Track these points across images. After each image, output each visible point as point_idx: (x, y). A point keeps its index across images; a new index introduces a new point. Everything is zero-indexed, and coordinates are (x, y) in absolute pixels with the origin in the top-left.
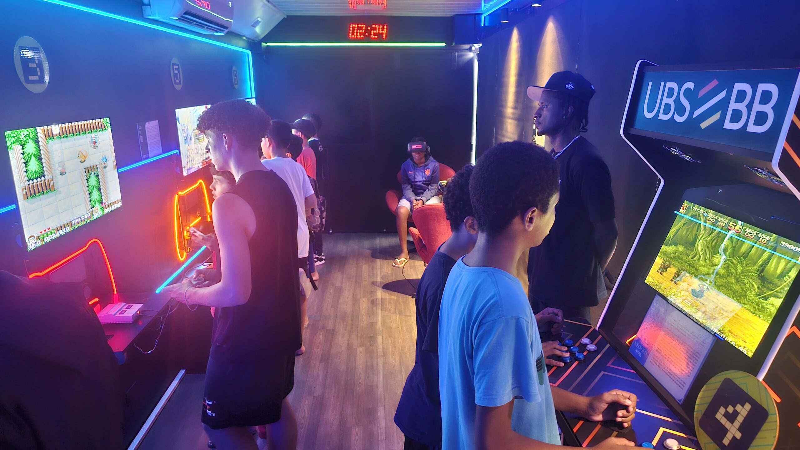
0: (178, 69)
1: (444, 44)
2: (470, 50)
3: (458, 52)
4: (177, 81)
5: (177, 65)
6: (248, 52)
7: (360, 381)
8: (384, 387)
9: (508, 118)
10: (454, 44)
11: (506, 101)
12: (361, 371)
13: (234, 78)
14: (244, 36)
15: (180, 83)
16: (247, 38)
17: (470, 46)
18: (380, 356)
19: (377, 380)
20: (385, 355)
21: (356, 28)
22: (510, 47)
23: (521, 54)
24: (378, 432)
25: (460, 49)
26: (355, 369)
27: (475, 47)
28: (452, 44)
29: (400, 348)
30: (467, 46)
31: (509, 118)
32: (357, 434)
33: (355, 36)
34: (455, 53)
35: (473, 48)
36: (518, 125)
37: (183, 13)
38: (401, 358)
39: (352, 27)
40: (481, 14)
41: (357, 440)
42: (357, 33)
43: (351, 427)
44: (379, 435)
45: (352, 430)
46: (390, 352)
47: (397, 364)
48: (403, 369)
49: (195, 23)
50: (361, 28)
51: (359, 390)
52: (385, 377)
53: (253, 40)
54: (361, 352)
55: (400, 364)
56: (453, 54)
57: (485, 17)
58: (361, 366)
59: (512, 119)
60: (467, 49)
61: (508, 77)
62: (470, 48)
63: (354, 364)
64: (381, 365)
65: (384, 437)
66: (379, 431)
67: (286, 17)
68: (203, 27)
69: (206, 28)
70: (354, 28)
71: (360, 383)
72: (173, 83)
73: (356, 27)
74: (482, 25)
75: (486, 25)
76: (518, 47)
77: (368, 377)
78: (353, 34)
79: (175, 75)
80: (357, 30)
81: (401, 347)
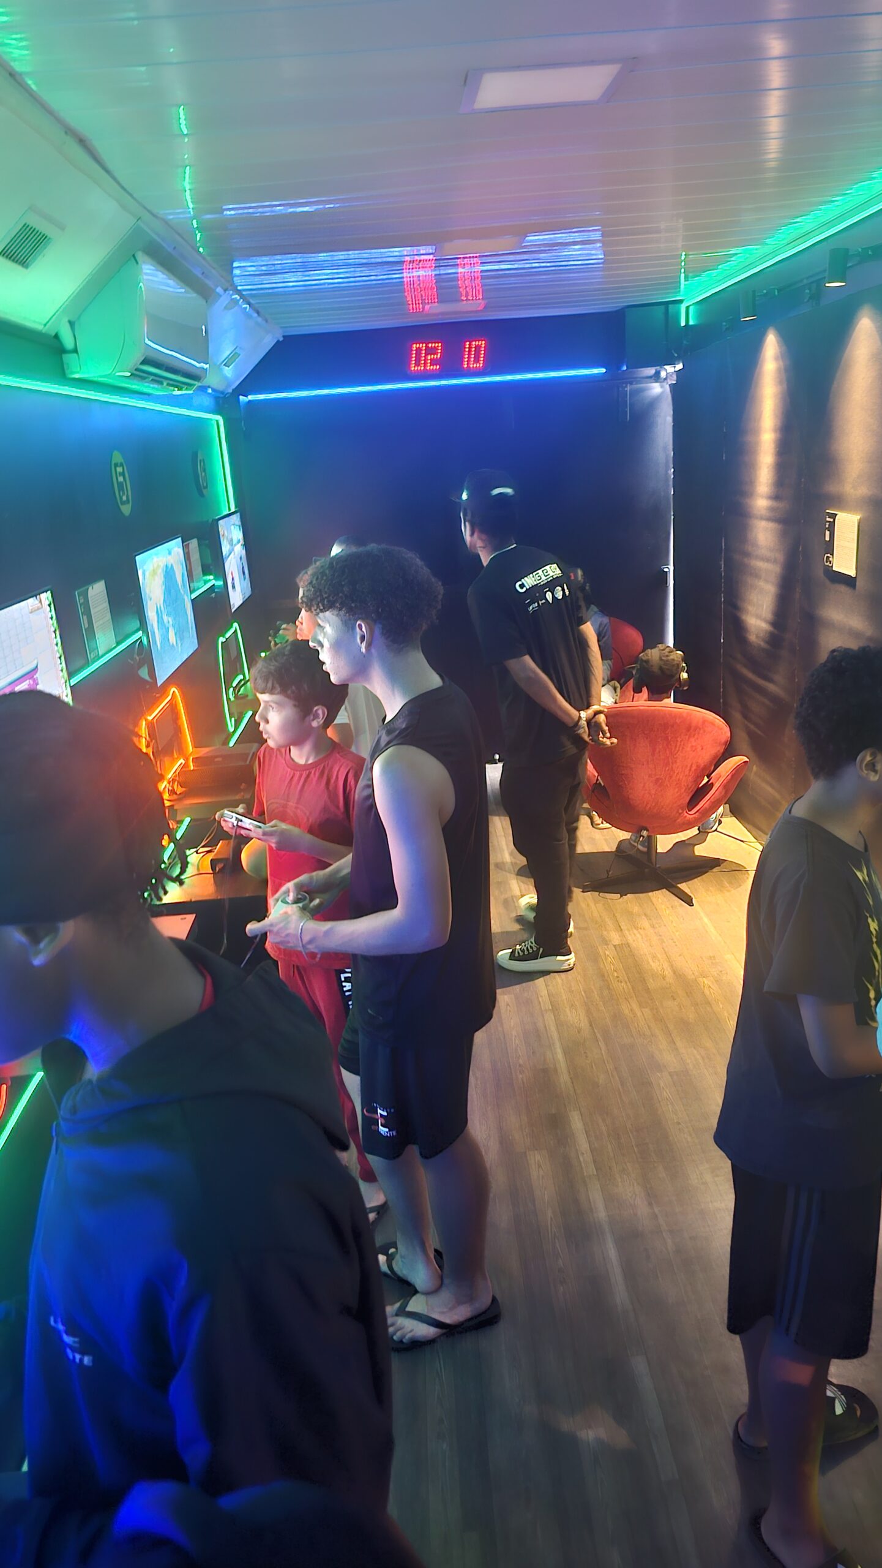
0: (123, 474)
1: (603, 370)
2: (656, 377)
3: (631, 383)
4: (124, 498)
5: (122, 465)
6: (217, 419)
7: (521, 1062)
8: (569, 1072)
9: (757, 518)
10: (625, 368)
11: (752, 483)
12: (517, 1042)
13: (201, 474)
14: (209, 387)
15: (128, 501)
16: (213, 390)
17: (656, 370)
18: (546, 1010)
19: (554, 1059)
20: (555, 1009)
21: (424, 352)
22: (757, 370)
23: (785, 386)
24: (580, 1161)
25: (636, 378)
26: (504, 1038)
27: (666, 370)
28: (619, 368)
29: (583, 993)
30: (651, 371)
31: (762, 518)
32: (539, 1166)
33: (422, 368)
34: (626, 387)
35: (663, 374)
36: (784, 534)
37: (140, 361)
38: (588, 1012)
39: (415, 349)
40: (681, 301)
41: (543, 1176)
42: (425, 360)
43: (525, 1152)
44: (583, 1165)
45: (528, 1157)
46: (565, 1002)
47: (584, 1024)
48: (598, 1035)
49: (152, 377)
50: (433, 351)
51: (522, 1080)
52: (566, 1052)
53: (222, 393)
54: (508, 1005)
55: (591, 1025)
56: (620, 389)
57: (687, 308)
58: (514, 1033)
59: (769, 519)
60: (651, 377)
61: (757, 432)
62: (658, 373)
63: (500, 1029)
64: (553, 1029)
65: (591, 1170)
66: (581, 1159)
67: (281, 339)
68: (161, 383)
69: (165, 384)
70: (419, 350)
71: (520, 1065)
72: (118, 503)
73: (424, 348)
74: (683, 324)
75: (691, 323)
76: (779, 370)
77: (533, 1053)
78: (417, 364)
79: (120, 485)
80: (426, 354)
81: (585, 992)
